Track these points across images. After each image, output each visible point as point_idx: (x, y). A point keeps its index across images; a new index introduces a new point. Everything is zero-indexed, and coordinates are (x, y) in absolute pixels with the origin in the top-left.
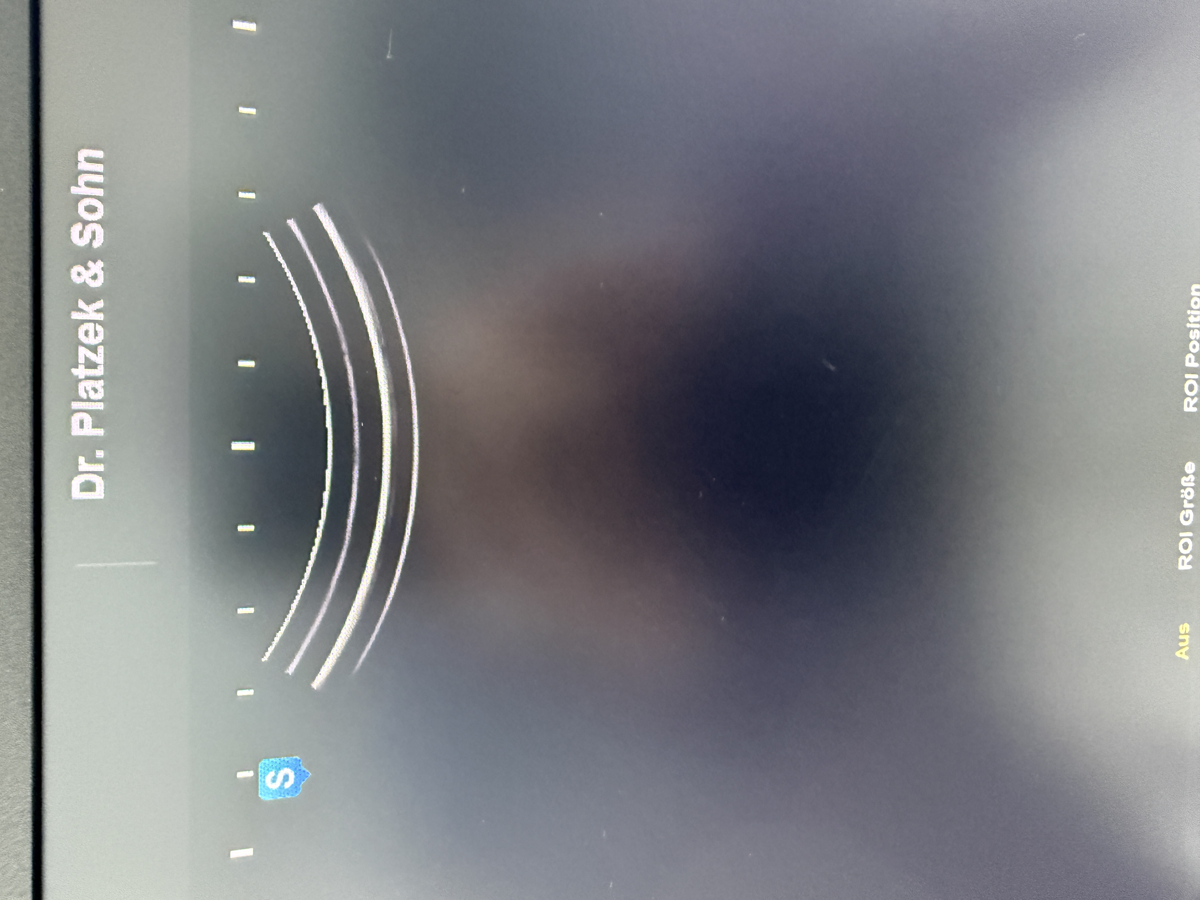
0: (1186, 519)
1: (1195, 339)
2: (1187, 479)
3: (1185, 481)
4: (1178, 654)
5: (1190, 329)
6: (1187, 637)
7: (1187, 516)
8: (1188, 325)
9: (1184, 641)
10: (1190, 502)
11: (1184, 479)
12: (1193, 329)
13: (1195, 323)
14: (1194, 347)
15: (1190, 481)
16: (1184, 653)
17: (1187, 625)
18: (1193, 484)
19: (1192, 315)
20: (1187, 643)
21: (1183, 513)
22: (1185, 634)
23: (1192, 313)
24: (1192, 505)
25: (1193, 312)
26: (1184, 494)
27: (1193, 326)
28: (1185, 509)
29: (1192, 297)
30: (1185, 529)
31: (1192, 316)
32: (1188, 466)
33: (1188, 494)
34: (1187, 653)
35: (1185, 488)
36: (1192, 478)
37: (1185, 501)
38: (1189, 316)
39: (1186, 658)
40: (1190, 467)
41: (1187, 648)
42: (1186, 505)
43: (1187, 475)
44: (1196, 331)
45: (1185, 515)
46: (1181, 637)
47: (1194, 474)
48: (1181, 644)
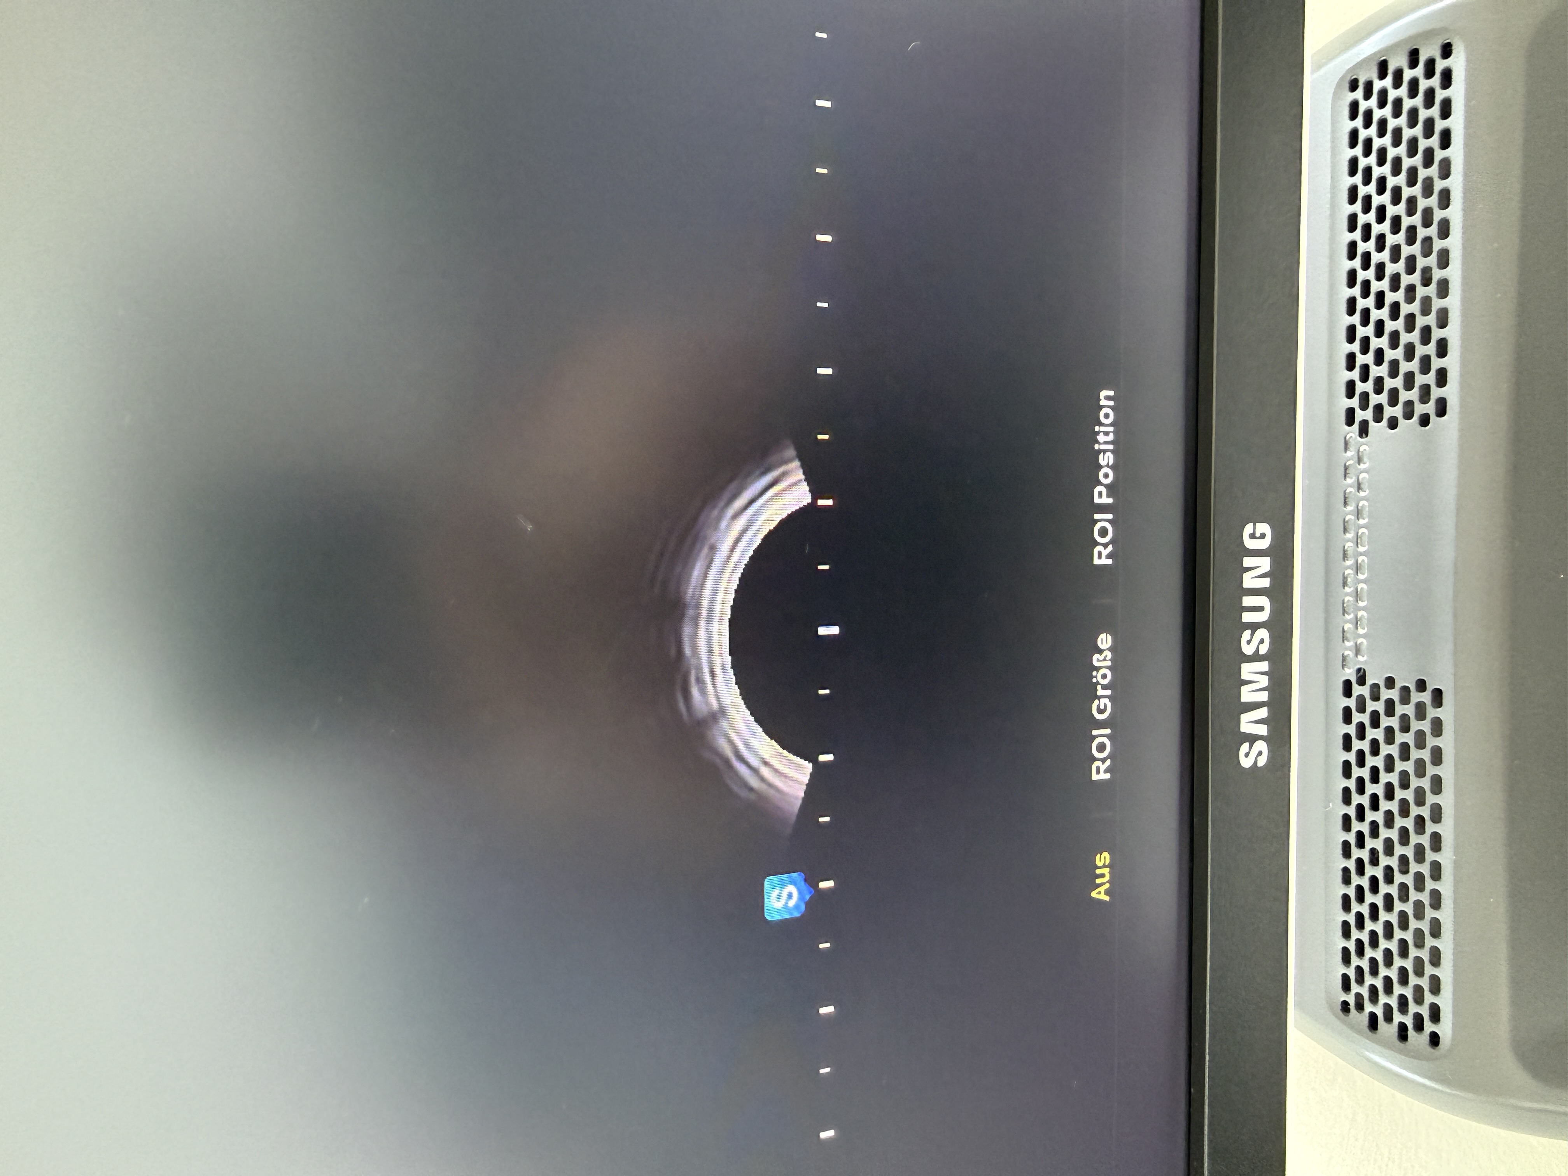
0: (1101, 711)
1: (1107, 466)
2: (1101, 657)
3: (1098, 660)
4: (1094, 894)
5: (1100, 451)
6: (1106, 871)
7: (1102, 707)
8: (1096, 447)
9: (1103, 876)
10: (1104, 687)
11: (1096, 657)
12: (1105, 451)
13: (1106, 443)
14: (1106, 476)
15: (1105, 660)
16: (1103, 892)
17: (1106, 855)
18: (1109, 663)
19: (1102, 432)
20: (1107, 878)
21: (1096, 702)
22: (1104, 866)
23: (1101, 430)
24: (1108, 692)
25: (1103, 429)
26: (1097, 677)
27: (1103, 447)
28: (1099, 698)
29: (1102, 407)
30: (1101, 725)
31: (1102, 434)
32: (1102, 639)
33: (1103, 676)
34: (1107, 892)
35: (1098, 669)
36: (1108, 654)
37: (1099, 687)
38: (1098, 433)
39: (1107, 898)
40: (1105, 641)
41: (1107, 886)
42: (1100, 692)
43: (1100, 651)
44: (1109, 454)
45: (1099, 704)
46: (1098, 872)
47: (1109, 649)
48: (1098, 881)
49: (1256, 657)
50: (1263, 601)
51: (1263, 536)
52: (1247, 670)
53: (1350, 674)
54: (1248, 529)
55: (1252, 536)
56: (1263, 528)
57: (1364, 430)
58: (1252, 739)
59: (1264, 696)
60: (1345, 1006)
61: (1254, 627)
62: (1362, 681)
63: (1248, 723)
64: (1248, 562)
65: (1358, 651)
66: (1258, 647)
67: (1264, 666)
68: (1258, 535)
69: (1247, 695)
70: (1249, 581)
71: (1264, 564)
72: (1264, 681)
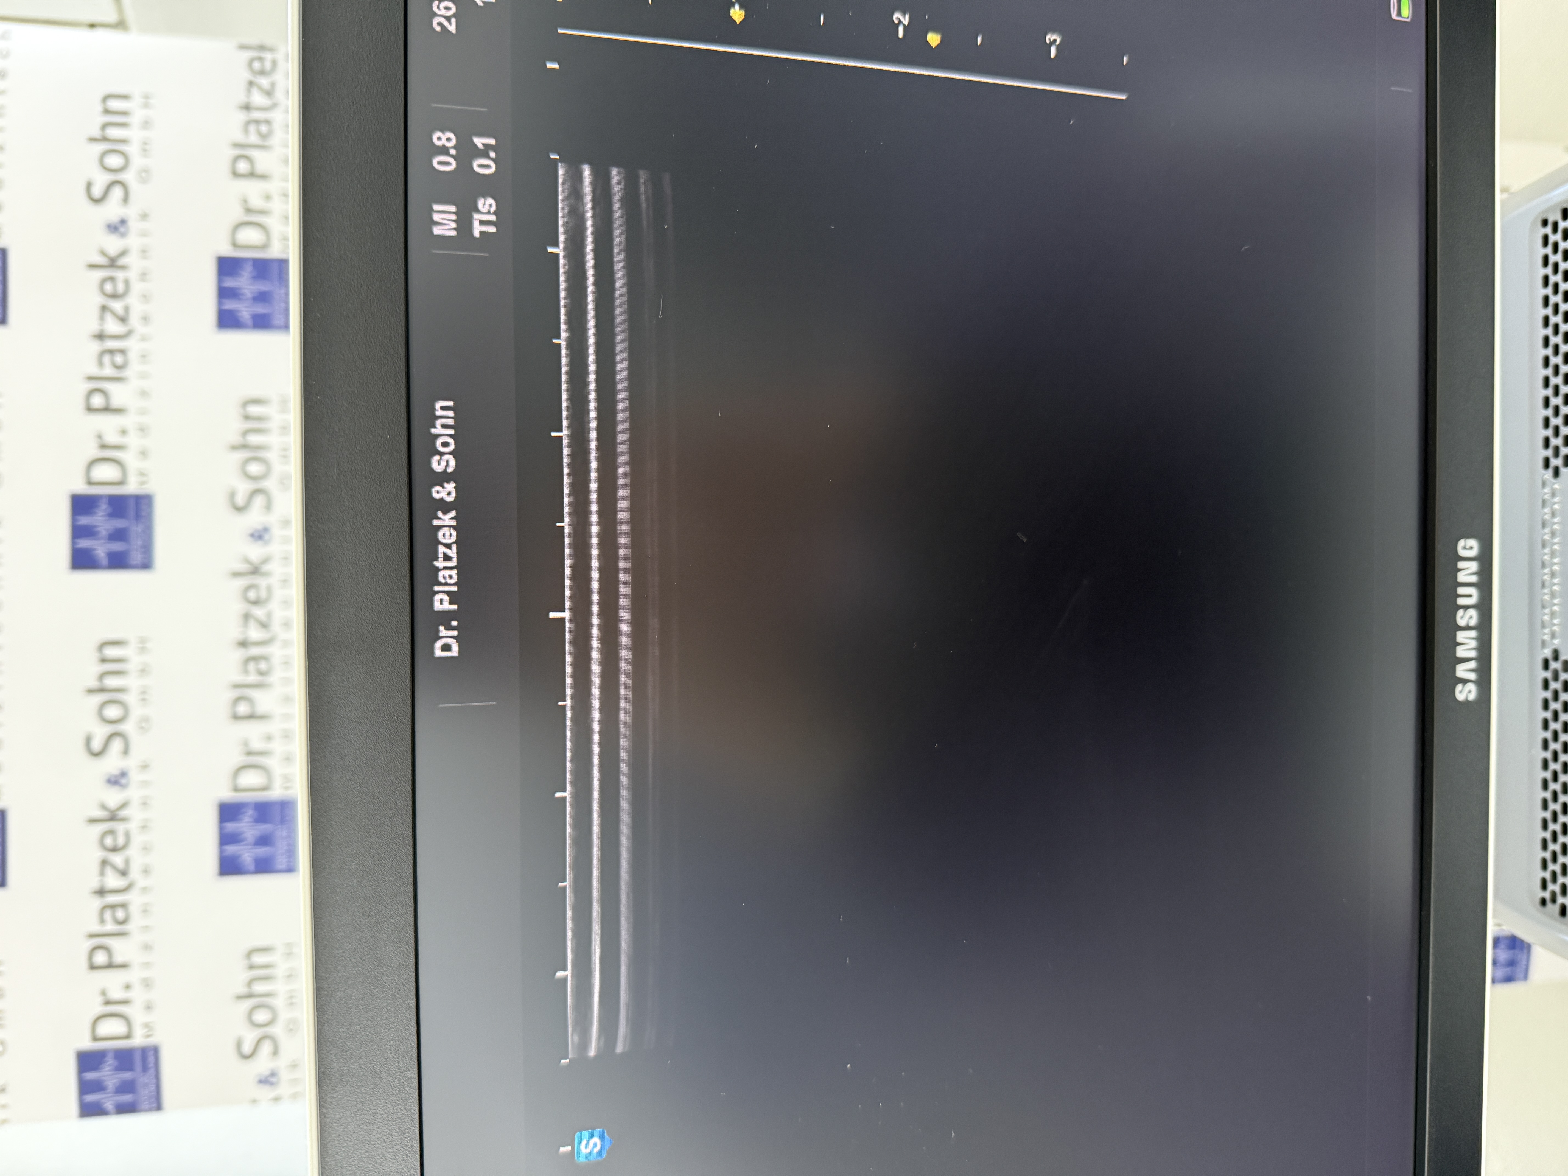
49: (1468, 628)
50: (1473, 591)
51: (1471, 548)
52: (1461, 636)
53: (1548, 653)
54: (1461, 543)
55: (1464, 548)
56: (1473, 543)
57: (1556, 473)
58: (1465, 681)
59: (1473, 654)
60: (1543, 902)
61: (1466, 607)
62: (1556, 658)
63: (1461, 671)
64: (1461, 565)
65: (1553, 636)
66: (1468, 621)
67: (1473, 634)
68: (1467, 547)
69: (1461, 652)
70: (1462, 577)
71: (1474, 566)
72: (1473, 644)
